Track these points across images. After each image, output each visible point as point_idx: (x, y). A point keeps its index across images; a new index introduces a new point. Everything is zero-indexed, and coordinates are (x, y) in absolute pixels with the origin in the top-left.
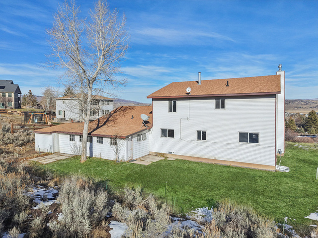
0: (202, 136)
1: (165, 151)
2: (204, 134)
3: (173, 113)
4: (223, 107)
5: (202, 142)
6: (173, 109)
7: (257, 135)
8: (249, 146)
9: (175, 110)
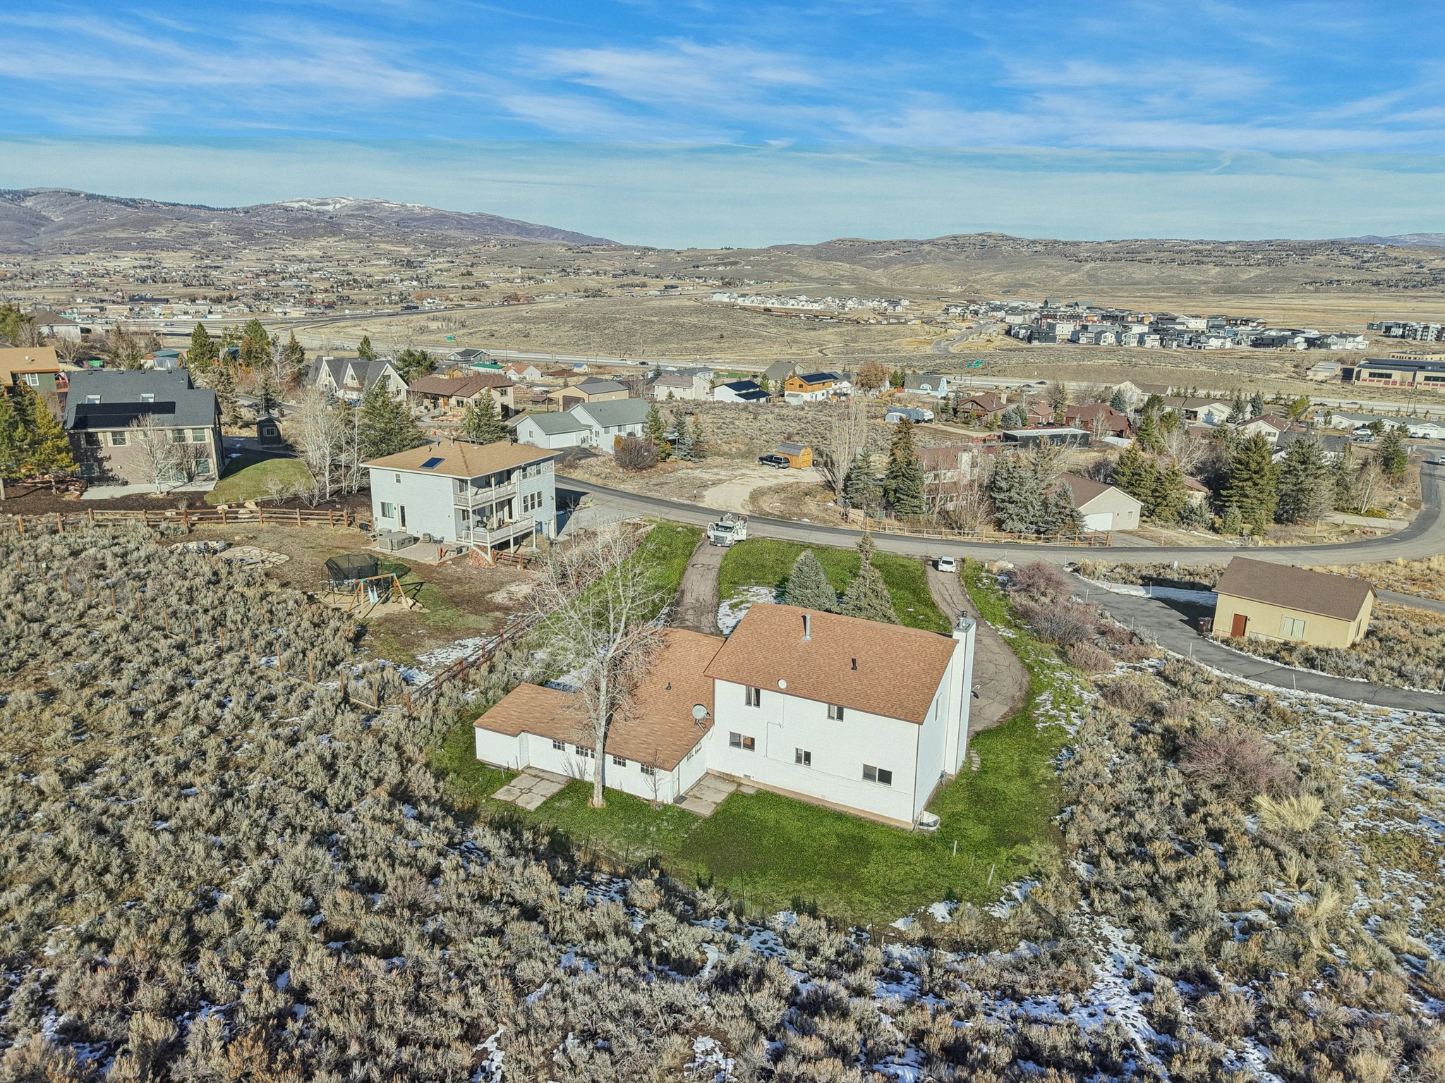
0: (805, 758)
1: (738, 773)
2: (808, 756)
3: (753, 708)
4: (840, 717)
5: (802, 768)
6: (754, 699)
7: (890, 773)
8: (877, 787)
9: (758, 704)
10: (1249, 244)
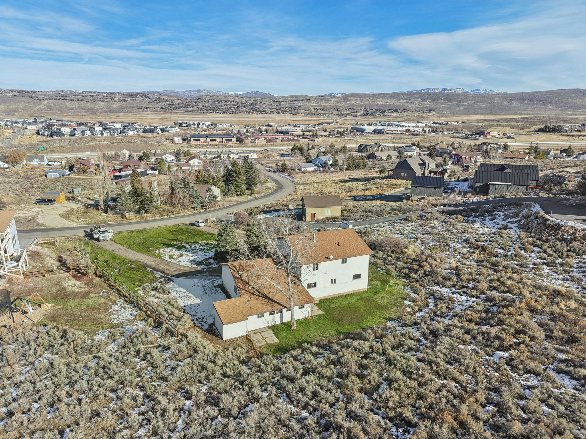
2: (335, 280)
3: (316, 271)
4: (346, 262)
5: (333, 285)
7: (361, 274)
8: (358, 280)
9: (318, 269)
10: (110, 93)
